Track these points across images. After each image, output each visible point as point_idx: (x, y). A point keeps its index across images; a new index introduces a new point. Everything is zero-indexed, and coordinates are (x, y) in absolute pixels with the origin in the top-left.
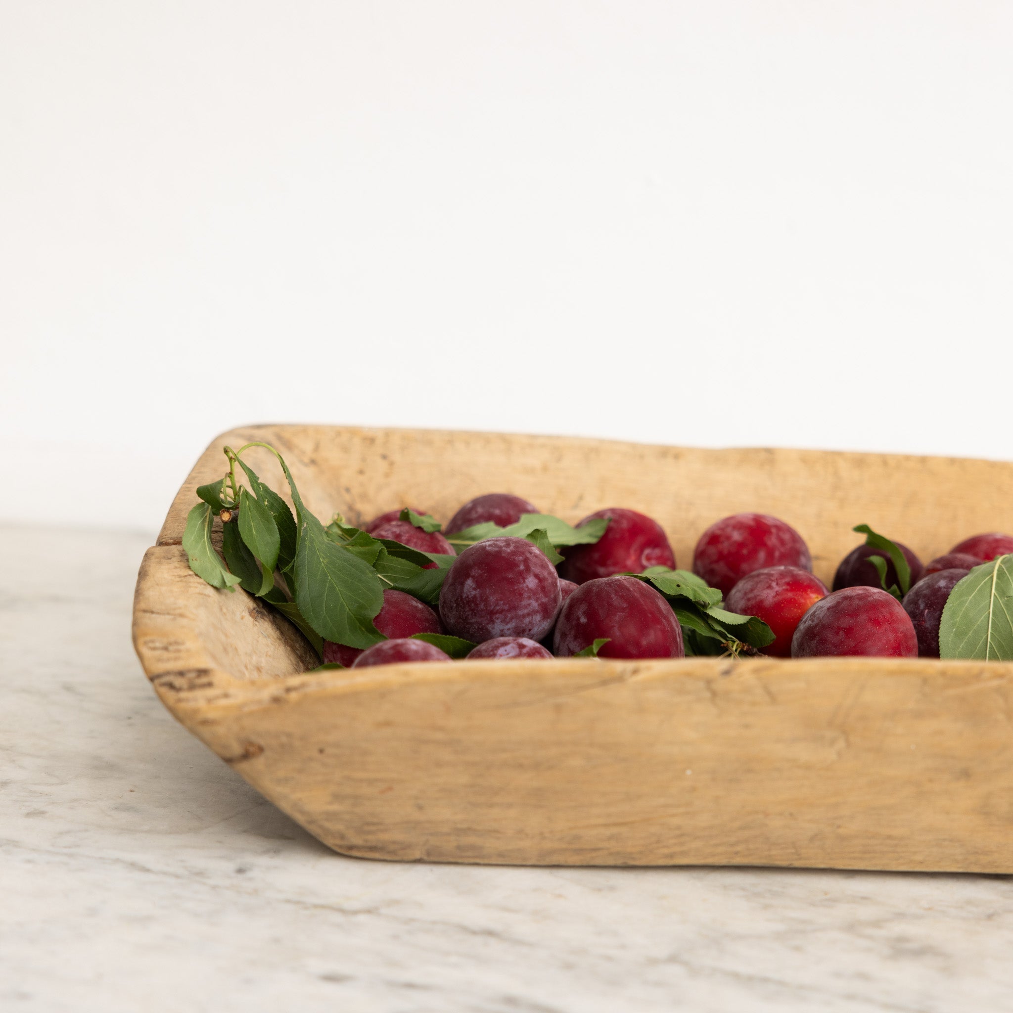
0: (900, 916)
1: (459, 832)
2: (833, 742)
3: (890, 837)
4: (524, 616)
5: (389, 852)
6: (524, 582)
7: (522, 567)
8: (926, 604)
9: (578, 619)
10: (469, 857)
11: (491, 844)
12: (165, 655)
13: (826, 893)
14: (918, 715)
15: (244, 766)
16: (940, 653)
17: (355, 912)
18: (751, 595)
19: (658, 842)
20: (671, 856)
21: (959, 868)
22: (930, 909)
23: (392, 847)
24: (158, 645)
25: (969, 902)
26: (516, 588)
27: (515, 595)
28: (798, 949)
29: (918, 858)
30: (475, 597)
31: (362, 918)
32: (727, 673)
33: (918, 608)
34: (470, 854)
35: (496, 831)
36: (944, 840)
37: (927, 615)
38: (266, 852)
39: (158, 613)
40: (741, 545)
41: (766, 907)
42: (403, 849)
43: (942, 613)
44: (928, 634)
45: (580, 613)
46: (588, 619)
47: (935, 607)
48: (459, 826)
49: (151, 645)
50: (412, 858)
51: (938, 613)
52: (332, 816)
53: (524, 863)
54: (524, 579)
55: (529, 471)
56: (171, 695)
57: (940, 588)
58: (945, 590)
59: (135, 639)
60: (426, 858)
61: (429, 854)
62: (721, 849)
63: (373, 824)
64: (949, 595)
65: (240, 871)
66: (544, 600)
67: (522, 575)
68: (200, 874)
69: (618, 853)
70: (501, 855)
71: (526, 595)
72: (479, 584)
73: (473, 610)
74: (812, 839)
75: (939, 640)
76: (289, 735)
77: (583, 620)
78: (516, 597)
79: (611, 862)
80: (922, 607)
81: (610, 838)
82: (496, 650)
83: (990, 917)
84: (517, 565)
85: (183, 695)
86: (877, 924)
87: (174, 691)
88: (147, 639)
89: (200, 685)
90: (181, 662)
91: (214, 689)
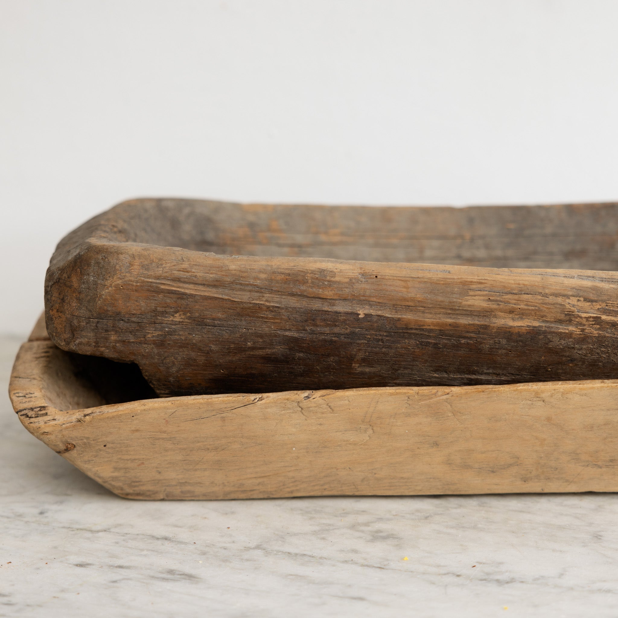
0: (380, 519)
1: (181, 484)
2: (365, 431)
3: (402, 478)
5: (147, 496)
10: (187, 497)
11: (198, 490)
12: (24, 400)
13: (344, 510)
14: (408, 415)
15: (67, 455)
17: (98, 531)
19: (284, 485)
20: (292, 492)
21: (441, 492)
22: (396, 515)
23: (148, 493)
24: (20, 395)
25: (418, 511)
28: (324, 539)
29: (419, 488)
31: (101, 534)
32: (308, 397)
34: (188, 495)
35: (200, 483)
36: (431, 478)
38: (56, 503)
39: (22, 378)
41: (311, 518)
42: (154, 494)
48: (181, 481)
49: (17, 395)
50: (159, 498)
52: (115, 479)
53: (217, 499)
56: (27, 421)
59: (10, 392)
60: (166, 498)
61: (167, 496)
62: (316, 488)
63: (137, 482)
65: (41, 513)
68: (20, 516)
69: (264, 492)
70: (204, 495)
74: (363, 480)
76: (88, 438)
79: (261, 496)
81: (259, 484)
83: (426, 518)
85: (32, 420)
86: (367, 524)
87: (28, 418)
88: (16, 392)
89: (41, 414)
90: (32, 403)
91: (48, 416)
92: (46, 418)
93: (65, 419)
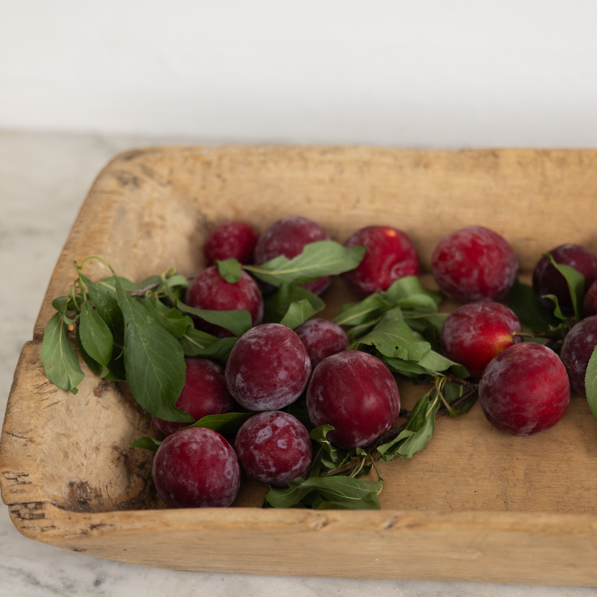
4: (279, 398)
6: (277, 376)
7: (275, 364)
8: (577, 356)
9: (318, 397)
12: (16, 486)
16: (586, 392)
18: (456, 335)
24: (11, 476)
26: (271, 381)
27: (271, 386)
30: (243, 388)
33: (571, 358)
37: (577, 365)
40: (460, 264)
43: (587, 366)
44: (578, 377)
45: (319, 392)
46: (324, 399)
47: (582, 360)
49: (7, 475)
51: (585, 364)
54: (277, 373)
55: (320, 182)
56: (19, 522)
57: (587, 343)
58: (591, 346)
64: (593, 350)
66: (293, 384)
67: (275, 371)
71: (278, 385)
72: (246, 379)
73: (243, 396)
75: (585, 384)
77: (321, 399)
78: (272, 388)
80: (574, 358)
82: (257, 432)
84: (272, 363)
85: (26, 523)
87: (20, 519)
88: (5, 469)
89: (37, 515)
90: (24, 495)
91: (46, 520)
92: (44, 523)
93: (67, 529)
